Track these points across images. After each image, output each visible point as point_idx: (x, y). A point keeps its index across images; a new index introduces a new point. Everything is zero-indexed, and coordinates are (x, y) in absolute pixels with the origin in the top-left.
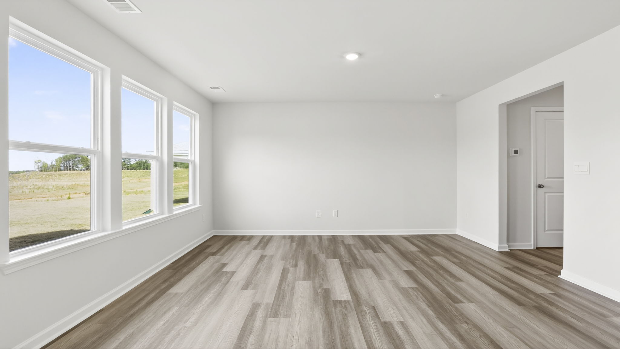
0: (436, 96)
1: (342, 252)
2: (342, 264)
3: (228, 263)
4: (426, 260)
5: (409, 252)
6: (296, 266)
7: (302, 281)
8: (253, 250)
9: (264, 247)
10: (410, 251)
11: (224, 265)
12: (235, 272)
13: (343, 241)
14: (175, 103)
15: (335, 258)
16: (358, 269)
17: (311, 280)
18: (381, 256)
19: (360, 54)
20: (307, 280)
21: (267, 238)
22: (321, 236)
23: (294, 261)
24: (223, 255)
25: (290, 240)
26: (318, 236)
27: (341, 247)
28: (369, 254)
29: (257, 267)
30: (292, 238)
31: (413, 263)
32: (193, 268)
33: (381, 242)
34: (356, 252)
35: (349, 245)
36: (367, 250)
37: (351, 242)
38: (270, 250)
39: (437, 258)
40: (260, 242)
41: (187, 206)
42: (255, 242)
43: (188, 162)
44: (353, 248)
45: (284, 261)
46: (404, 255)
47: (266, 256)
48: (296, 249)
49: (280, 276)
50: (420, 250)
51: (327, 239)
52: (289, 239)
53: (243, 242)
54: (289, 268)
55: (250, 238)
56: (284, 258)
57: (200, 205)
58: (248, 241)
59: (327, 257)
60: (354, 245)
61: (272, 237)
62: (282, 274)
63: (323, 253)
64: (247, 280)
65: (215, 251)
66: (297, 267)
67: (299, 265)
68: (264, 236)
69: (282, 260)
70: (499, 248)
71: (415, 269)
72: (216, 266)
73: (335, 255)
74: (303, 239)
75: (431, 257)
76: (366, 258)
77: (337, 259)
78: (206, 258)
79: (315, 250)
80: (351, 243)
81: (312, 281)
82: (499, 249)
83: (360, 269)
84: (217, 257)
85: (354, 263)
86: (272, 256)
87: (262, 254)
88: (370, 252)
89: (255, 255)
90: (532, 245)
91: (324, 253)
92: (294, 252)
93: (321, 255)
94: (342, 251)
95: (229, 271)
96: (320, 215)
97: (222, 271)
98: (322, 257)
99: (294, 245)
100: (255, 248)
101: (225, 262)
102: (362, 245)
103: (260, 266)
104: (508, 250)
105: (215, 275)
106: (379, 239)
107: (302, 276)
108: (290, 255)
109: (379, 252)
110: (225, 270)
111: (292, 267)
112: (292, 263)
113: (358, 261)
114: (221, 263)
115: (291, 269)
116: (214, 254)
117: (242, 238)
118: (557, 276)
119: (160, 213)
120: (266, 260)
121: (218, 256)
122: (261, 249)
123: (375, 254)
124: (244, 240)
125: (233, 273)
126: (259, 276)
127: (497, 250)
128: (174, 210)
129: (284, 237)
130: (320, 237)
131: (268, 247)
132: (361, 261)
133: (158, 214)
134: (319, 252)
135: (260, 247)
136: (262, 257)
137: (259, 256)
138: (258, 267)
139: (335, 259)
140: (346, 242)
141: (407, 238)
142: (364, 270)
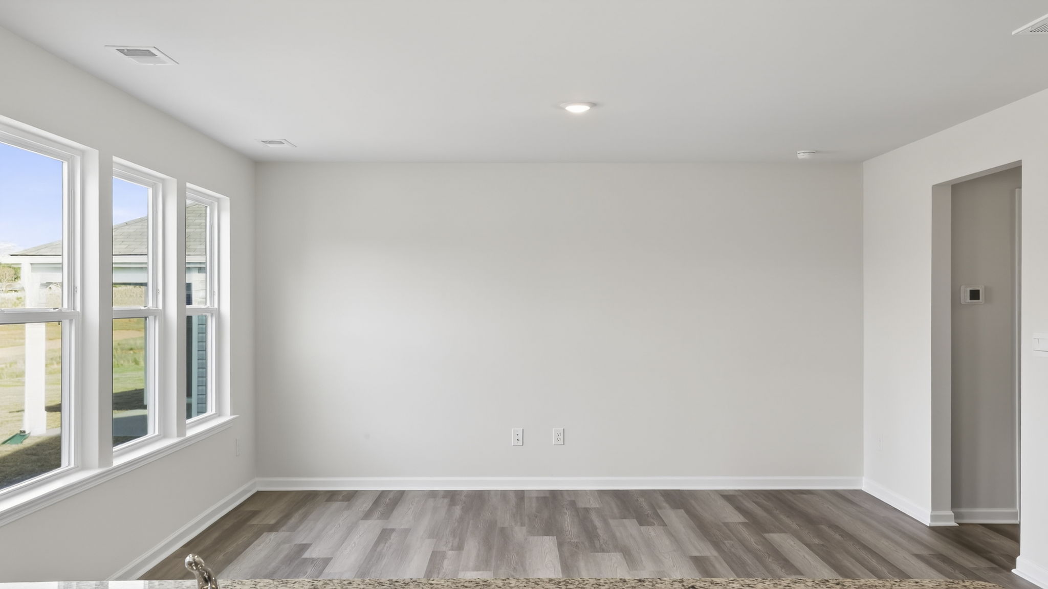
0: (801, 155)
1: (566, 523)
2: (560, 545)
3: (311, 544)
4: (751, 539)
5: (721, 524)
6: (460, 548)
7: (472, 572)
8: (362, 519)
9: (386, 515)
10: (723, 523)
11: (304, 547)
12: (331, 559)
13: (573, 504)
14: (189, 185)
15: (547, 534)
16: (592, 554)
17: (489, 571)
18: (653, 532)
19: (593, 105)
20: (483, 570)
21: (391, 496)
22: (523, 491)
23: (457, 540)
24: (293, 529)
25: (446, 501)
26: (516, 492)
27: (566, 513)
28: (628, 529)
29: (375, 550)
30: (452, 496)
31: (717, 545)
32: (237, 554)
33: (665, 504)
34: (598, 523)
35: (587, 510)
36: (624, 520)
37: (594, 504)
38: (401, 519)
39: (776, 538)
40: (376, 503)
41: (206, 417)
42: (364, 505)
43: (207, 314)
44: (594, 517)
45: (435, 540)
46: (704, 529)
47: (393, 530)
48: (461, 520)
49: (426, 564)
50: (747, 521)
51: (537, 498)
52: (444, 497)
53: (335, 505)
54: (445, 552)
55: (350, 496)
56: (434, 534)
57: (231, 415)
58: (346, 503)
59: (532, 532)
60: (598, 511)
61: (402, 493)
62: (431, 560)
63: (522, 525)
64: (358, 571)
65: (273, 522)
66: (463, 549)
67: (466, 548)
68: (383, 492)
69: (429, 537)
70: (933, 518)
71: (715, 553)
72: (286, 549)
73: (550, 528)
74: (478, 498)
75: (766, 535)
76: (618, 534)
77: (553, 535)
78: (258, 535)
79: (504, 518)
80: (592, 506)
81: (493, 572)
82: (931, 521)
83: (596, 554)
84: (281, 534)
85: (587, 544)
86: (407, 531)
87: (385, 528)
88: (631, 525)
89: (368, 530)
90: (1017, 513)
91: (524, 526)
92: (456, 524)
93: (517, 528)
94: (568, 522)
95: (318, 557)
96: (521, 439)
97: (303, 557)
98: (519, 533)
99: (457, 511)
100: (367, 515)
101: (304, 542)
102: (616, 511)
103: (383, 549)
104: (953, 523)
105: (289, 564)
106: (661, 498)
107: (471, 564)
108: (448, 530)
109: (652, 524)
110: (306, 555)
111: (452, 550)
112: (451, 544)
113: (599, 540)
114: (295, 545)
115: (450, 554)
116: (272, 528)
117: (332, 496)
118: (1010, 571)
119: (161, 435)
120: (394, 538)
121: (283, 531)
122: (378, 518)
123: (642, 528)
124: (337, 501)
125: (326, 561)
126: (383, 564)
127: (927, 522)
128: (187, 426)
129: (433, 494)
130: (521, 495)
131: (395, 513)
132: (604, 539)
133: (158, 436)
134: (513, 524)
135: (377, 514)
136: (385, 534)
137: (378, 531)
138: (378, 549)
139: (547, 536)
140: (581, 504)
141: (730, 497)
142: (606, 555)
